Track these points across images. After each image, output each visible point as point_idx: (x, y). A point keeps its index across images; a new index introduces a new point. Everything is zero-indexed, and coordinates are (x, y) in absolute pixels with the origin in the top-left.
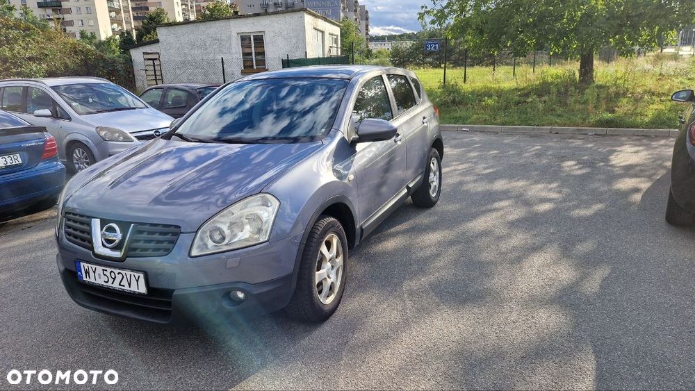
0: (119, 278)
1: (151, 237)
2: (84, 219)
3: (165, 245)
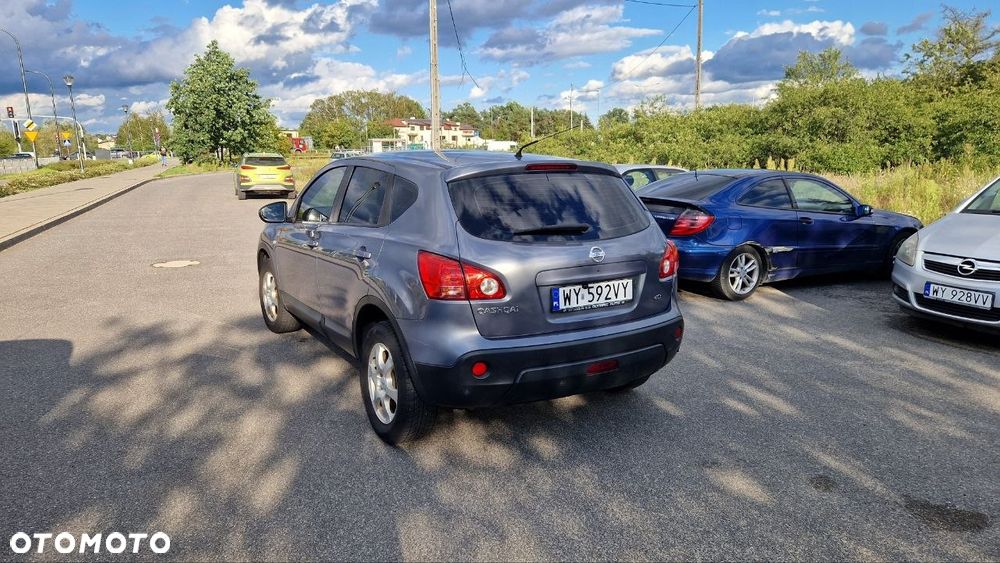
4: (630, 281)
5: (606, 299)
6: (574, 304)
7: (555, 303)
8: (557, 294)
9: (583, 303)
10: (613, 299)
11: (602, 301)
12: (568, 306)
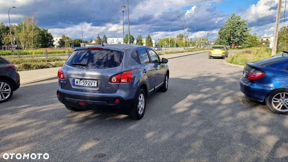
4: (96, 81)
5: (88, 85)
6: (79, 84)
7: (74, 83)
8: (75, 81)
9: (81, 84)
10: (91, 85)
11: (87, 85)
12: (77, 84)
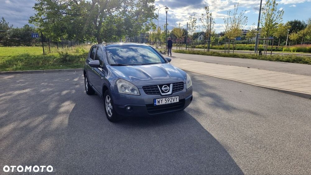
0: (170, 100)
1: (177, 86)
2: (155, 86)
3: (181, 88)
